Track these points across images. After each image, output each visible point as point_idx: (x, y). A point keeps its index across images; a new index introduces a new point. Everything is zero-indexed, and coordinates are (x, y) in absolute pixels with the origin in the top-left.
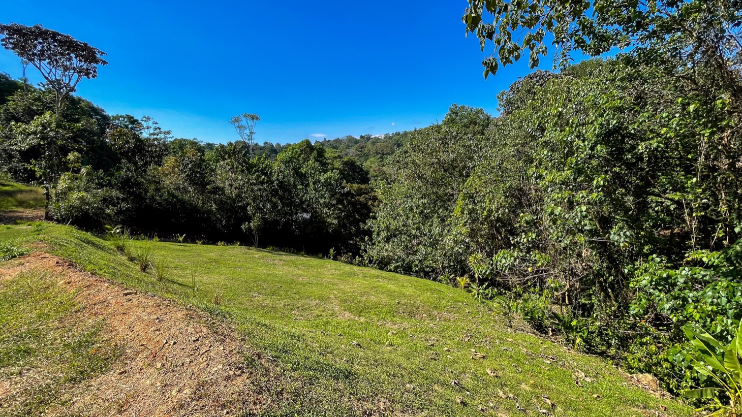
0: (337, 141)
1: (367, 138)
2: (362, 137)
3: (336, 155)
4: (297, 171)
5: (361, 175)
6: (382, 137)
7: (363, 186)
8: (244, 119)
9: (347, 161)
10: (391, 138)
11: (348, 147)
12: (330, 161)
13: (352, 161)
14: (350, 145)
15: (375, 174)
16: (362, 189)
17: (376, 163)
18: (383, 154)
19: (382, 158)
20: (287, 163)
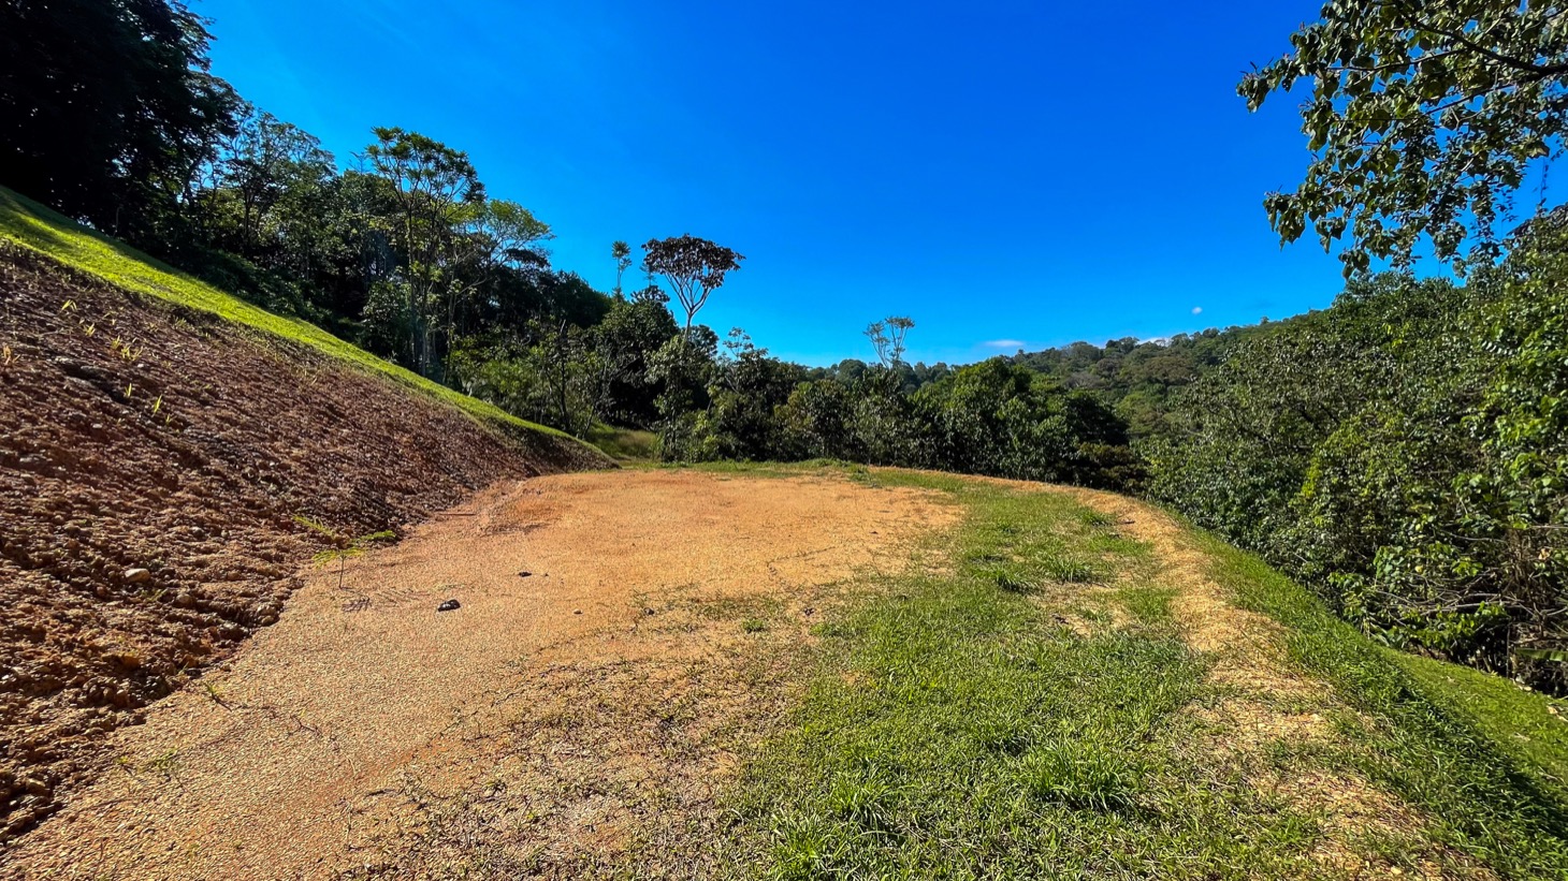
0: (1049, 354)
1: (1125, 347)
2: (1111, 344)
3: (1054, 386)
4: (987, 416)
5: (1107, 429)
6: (1168, 341)
7: (1116, 449)
8: (888, 326)
9: (1078, 400)
10: (1190, 345)
11: (1076, 367)
12: (1039, 398)
13: (1089, 399)
14: (1082, 362)
15: (1144, 429)
16: (1113, 454)
17: (1148, 405)
18: (1167, 383)
19: (1163, 391)
20: (972, 402)
